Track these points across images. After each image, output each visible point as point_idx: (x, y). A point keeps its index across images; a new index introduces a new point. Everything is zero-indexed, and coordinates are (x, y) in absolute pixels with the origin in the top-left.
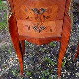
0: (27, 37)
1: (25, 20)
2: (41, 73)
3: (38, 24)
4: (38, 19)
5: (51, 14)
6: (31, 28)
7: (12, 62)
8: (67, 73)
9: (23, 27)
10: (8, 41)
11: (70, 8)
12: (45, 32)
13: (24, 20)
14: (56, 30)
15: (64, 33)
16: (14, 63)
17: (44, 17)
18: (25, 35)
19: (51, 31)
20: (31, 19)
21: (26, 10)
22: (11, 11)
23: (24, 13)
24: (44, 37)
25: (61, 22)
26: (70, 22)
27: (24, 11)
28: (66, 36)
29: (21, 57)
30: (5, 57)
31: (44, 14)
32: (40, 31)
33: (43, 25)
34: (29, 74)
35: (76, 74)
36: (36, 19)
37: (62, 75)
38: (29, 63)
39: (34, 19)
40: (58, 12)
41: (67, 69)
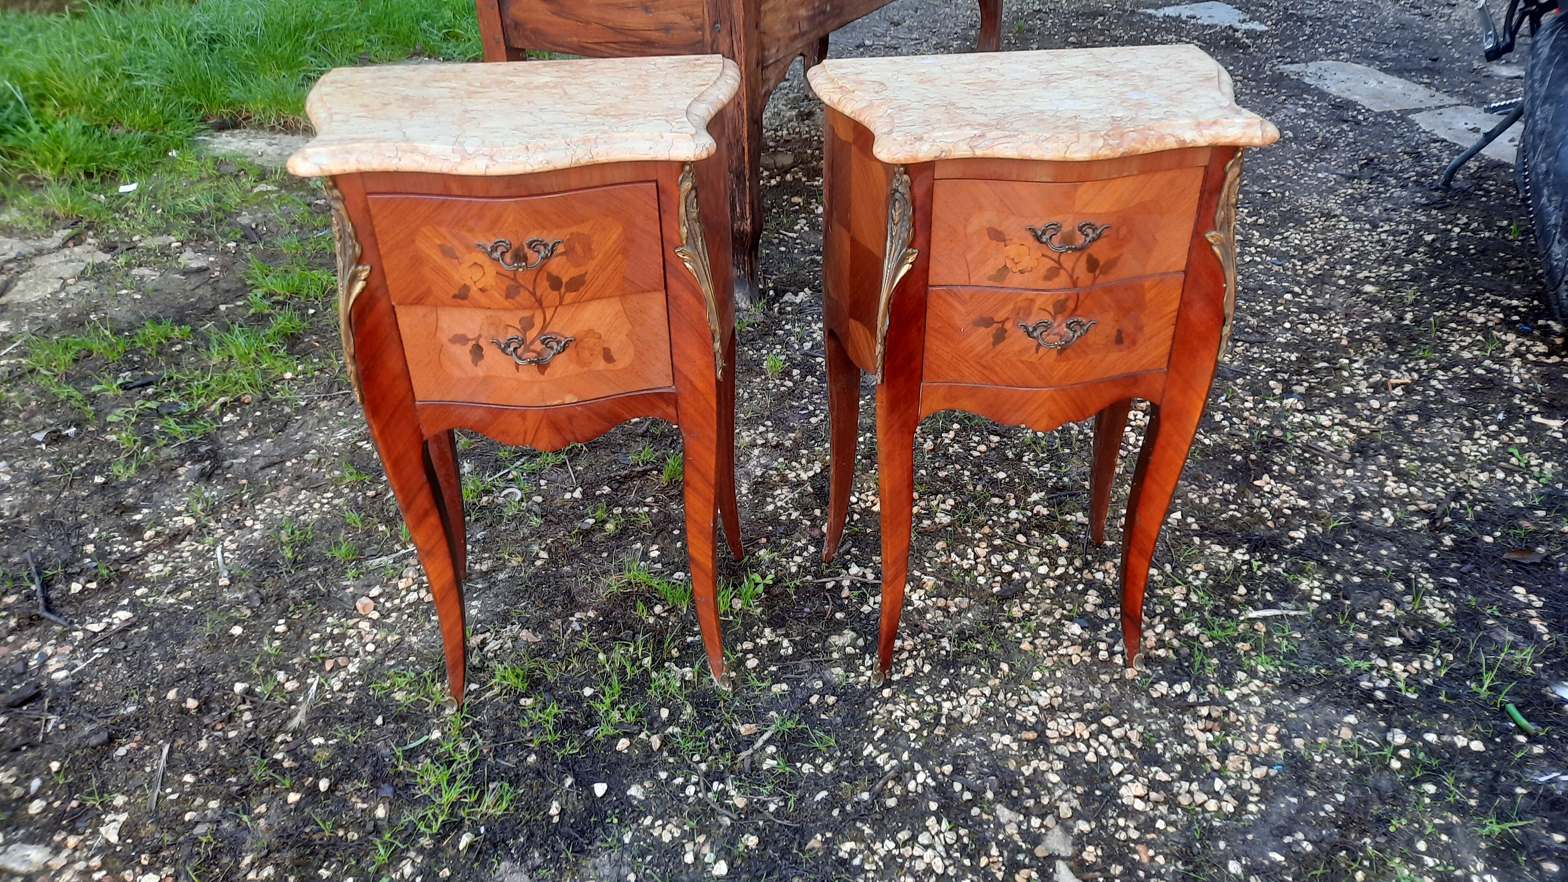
0: (473, 406)
1: (444, 305)
2: (596, 667)
3: (527, 325)
4: (524, 297)
5: (591, 267)
6: (491, 353)
7: (374, 624)
8: (774, 646)
9: (441, 351)
10: (316, 487)
11: (684, 230)
12: (573, 368)
13: (440, 304)
14: (639, 354)
15: (684, 367)
16: (391, 628)
17: (555, 283)
18: (457, 395)
19: (608, 357)
20: (483, 300)
21: (447, 252)
22: (360, 261)
23: (439, 271)
24: (570, 399)
25: (656, 303)
26: (700, 298)
27: (437, 257)
28: (700, 385)
29: (443, 548)
30: (313, 596)
31: (556, 265)
32: (541, 365)
33: (555, 328)
34: (512, 681)
35: (835, 639)
36: (510, 294)
37: (741, 662)
38: (505, 619)
39: (498, 296)
40: (624, 252)
41: (776, 623)
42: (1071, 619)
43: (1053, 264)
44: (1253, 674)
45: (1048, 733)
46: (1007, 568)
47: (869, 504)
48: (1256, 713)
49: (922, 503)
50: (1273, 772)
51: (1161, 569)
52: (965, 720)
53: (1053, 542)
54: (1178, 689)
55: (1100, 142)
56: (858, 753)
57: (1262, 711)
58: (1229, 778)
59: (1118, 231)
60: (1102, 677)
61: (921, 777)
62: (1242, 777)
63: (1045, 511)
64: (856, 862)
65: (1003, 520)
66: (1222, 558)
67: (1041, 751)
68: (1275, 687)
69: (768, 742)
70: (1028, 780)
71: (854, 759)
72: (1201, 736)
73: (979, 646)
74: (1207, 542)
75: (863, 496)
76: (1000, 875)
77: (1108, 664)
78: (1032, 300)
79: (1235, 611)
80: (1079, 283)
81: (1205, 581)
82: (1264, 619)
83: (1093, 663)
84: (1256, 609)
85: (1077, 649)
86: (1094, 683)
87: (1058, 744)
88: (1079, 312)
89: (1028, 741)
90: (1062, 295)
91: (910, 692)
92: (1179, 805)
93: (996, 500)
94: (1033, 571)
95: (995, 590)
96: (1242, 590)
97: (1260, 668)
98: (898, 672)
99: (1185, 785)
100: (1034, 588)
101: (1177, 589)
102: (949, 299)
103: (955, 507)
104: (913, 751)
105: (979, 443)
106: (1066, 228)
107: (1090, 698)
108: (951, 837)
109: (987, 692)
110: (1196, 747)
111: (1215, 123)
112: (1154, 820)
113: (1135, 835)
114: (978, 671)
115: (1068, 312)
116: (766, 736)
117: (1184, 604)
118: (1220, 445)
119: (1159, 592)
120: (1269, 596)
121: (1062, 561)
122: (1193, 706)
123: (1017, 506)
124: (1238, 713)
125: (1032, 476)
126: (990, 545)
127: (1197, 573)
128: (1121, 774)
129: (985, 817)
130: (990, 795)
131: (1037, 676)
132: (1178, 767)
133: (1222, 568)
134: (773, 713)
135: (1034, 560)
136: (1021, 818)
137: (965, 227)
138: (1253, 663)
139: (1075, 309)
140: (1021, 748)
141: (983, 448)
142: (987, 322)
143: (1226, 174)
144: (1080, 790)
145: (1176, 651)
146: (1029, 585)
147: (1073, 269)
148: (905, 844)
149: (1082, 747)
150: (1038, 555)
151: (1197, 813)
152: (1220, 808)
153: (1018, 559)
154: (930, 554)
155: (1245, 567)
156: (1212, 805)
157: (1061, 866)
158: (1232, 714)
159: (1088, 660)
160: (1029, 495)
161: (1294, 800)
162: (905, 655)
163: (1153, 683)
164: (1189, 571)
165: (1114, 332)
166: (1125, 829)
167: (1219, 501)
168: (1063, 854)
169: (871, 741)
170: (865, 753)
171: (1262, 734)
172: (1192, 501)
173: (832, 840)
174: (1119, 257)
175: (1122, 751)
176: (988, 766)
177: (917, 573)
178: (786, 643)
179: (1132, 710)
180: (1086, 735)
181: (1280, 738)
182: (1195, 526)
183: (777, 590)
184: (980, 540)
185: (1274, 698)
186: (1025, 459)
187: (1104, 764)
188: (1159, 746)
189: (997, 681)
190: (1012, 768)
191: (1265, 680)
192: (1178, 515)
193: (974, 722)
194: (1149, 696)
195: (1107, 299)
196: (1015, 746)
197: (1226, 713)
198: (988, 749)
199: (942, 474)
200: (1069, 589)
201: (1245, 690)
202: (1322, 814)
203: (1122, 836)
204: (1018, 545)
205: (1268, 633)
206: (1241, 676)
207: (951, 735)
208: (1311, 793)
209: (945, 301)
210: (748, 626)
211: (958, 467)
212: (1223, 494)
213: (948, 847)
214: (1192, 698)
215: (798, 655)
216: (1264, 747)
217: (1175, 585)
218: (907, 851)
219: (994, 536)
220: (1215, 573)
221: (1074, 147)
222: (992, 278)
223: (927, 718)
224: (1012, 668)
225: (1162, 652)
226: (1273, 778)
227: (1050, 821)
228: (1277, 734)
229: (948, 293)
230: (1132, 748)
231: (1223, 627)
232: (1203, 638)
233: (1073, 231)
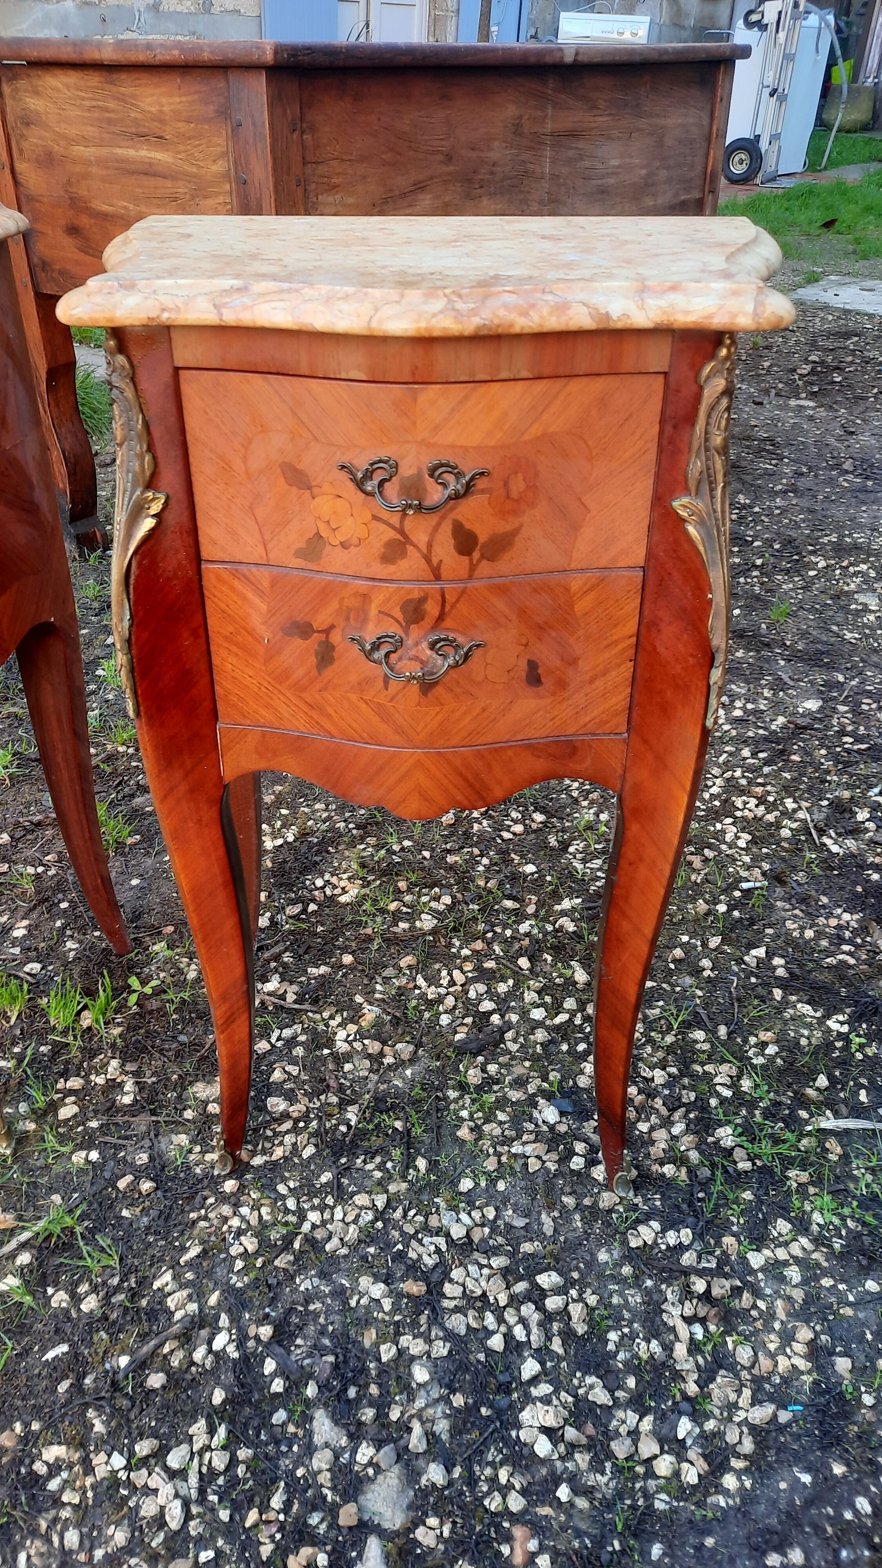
42: (549, 1097)
43: (392, 534)
44: (802, 1225)
45: (448, 1288)
46: (487, 1005)
47: (337, 891)
48: (789, 1299)
49: (408, 898)
50: (784, 1417)
51: (712, 1032)
52: (328, 1247)
53: (568, 973)
54: (671, 1238)
55: (439, 304)
56: (144, 1282)
57: (798, 1295)
58: (708, 1416)
59: (506, 484)
60: (565, 1199)
61: (220, 1341)
62: (730, 1419)
63: (571, 927)
64: (53, 1485)
65: (508, 933)
66: (809, 1026)
67: (423, 1319)
68: (831, 1254)
69: (23, 1246)
70: (383, 1369)
71: (134, 1295)
72: (683, 1331)
73: (398, 1125)
74: (794, 998)
75: (334, 880)
76: (266, 1550)
77: (582, 1177)
78: (366, 597)
79: (803, 1114)
80: (444, 573)
81: (772, 1059)
82: (843, 1135)
83: (558, 1174)
84: (837, 1115)
85: (540, 1148)
86: (551, 1207)
87: (457, 1310)
88: (448, 623)
89: (409, 1296)
90: (415, 591)
91: (268, 1187)
92: (610, 1455)
93: (509, 904)
94: (524, 1014)
95: (458, 1037)
96: (822, 1081)
97: (817, 1217)
98: (264, 1152)
99: (632, 1418)
100: (515, 1041)
101: (725, 1068)
102: (236, 583)
103: (450, 908)
104: (229, 1290)
105: (515, 822)
106: (407, 470)
107: (531, 1232)
108: (219, 1461)
109: (380, 1201)
110: (668, 1348)
111: (674, 288)
112: (556, 1480)
113: (516, 1503)
114: (381, 1167)
115: (428, 621)
116: (25, 1236)
117: (727, 1093)
118: (853, 856)
119: (698, 1068)
120: (863, 1096)
121: (570, 1003)
122: (686, 1272)
123: (535, 915)
124: (757, 1293)
125: (572, 875)
126: (479, 968)
127: (764, 1045)
128: (534, 1380)
129: (291, 1429)
130: (311, 1391)
131: (466, 1184)
132: (631, 1382)
133: (804, 1042)
134: (57, 1198)
135: (530, 996)
136: (344, 1441)
137: (245, 459)
138: (808, 1207)
139: (441, 618)
140: (396, 1308)
141: (519, 828)
142: (304, 630)
143: (701, 388)
144: (458, 1400)
145: (691, 1172)
146: (509, 1035)
147: (430, 545)
148: (144, 1462)
149: (490, 1320)
150: (539, 993)
151: (636, 1477)
152: (677, 1474)
153: (509, 994)
154: (389, 972)
155: (839, 1044)
156: (664, 1465)
157: (374, 1547)
158: (746, 1295)
159: (552, 1167)
160: (559, 901)
161: (806, 1478)
162: (288, 1125)
163: (638, 1221)
164: (753, 1040)
165: (523, 665)
166: (505, 1490)
167: (829, 937)
168: (386, 1525)
169: (174, 1265)
170: (157, 1285)
171: (787, 1337)
172: (788, 933)
173: (37, 1436)
174: (517, 531)
175: (549, 1339)
176: (332, 1336)
177: (359, 999)
178: (129, 1087)
179: (591, 1263)
180: (503, 1299)
181: (814, 1351)
182: (781, 972)
183: (154, 1004)
184: (466, 959)
185: (826, 1273)
186: (571, 849)
187: (513, 1357)
188: (613, 1336)
189: (404, 1186)
190: (367, 1343)
191: (819, 1241)
192: (761, 952)
193: (344, 1251)
194: (625, 1242)
195: (500, 604)
196: (387, 1304)
197: (736, 1292)
198: (345, 1302)
199: (450, 859)
200: (565, 1047)
201: (781, 1254)
202: (848, 1515)
203: (494, 1503)
204: (517, 973)
205: (845, 1158)
206: (783, 1226)
207: (298, 1272)
208: (838, 1469)
209: (233, 589)
210: (90, 1053)
211: (476, 851)
212: (839, 927)
213: (207, 1478)
214: (688, 1259)
215: (134, 1109)
216: (783, 1363)
217: (723, 1061)
218: (140, 1477)
219: (489, 955)
220: (790, 1047)
221: (387, 311)
222: (300, 554)
223: (274, 1235)
224: (433, 1165)
225: (669, 1170)
226: (782, 1429)
227: (387, 1454)
228: (812, 1344)
229: (235, 574)
230: (568, 1335)
231: (776, 1141)
232: (739, 1153)
233: (419, 476)
